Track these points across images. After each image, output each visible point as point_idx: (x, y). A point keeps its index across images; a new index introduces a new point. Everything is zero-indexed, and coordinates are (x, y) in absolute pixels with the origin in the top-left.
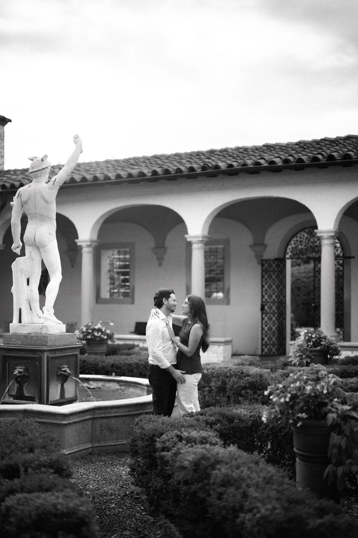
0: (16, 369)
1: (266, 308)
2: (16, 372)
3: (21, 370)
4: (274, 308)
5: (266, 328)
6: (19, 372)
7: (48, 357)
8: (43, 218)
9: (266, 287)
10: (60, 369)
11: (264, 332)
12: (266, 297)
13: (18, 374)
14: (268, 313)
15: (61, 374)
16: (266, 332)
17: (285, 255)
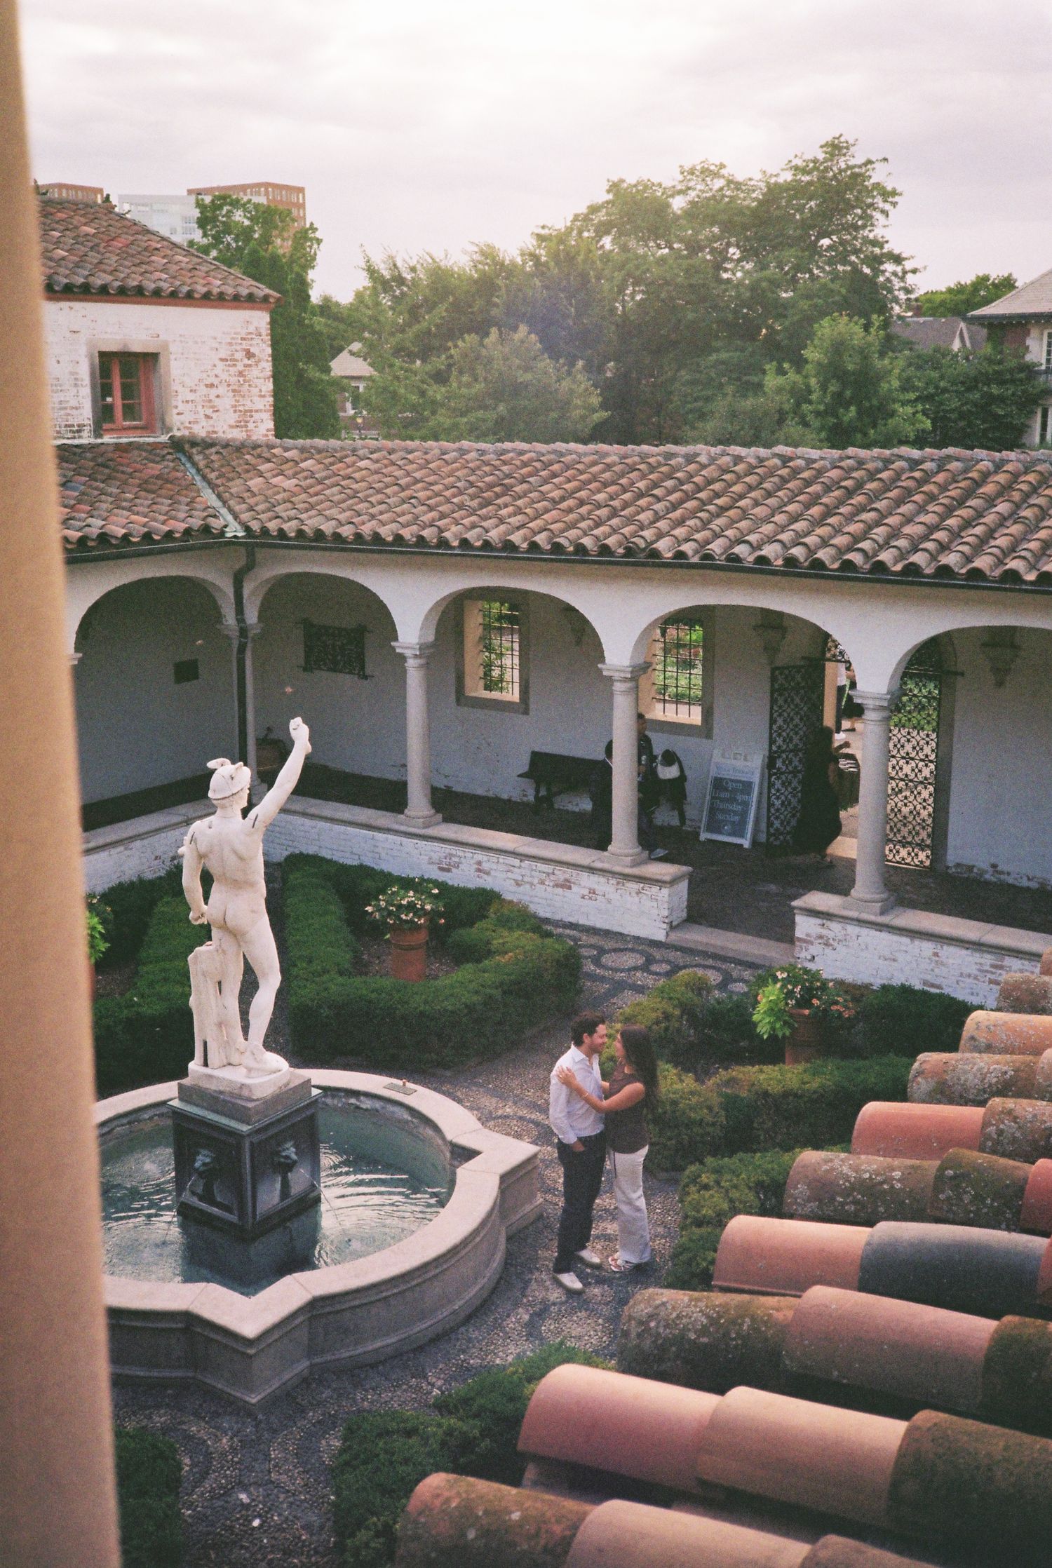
0: (198, 1153)
1: (779, 764)
2: (197, 1164)
3: (208, 1160)
4: (796, 762)
5: (778, 803)
6: (204, 1164)
7: (252, 1143)
9: (780, 722)
10: (278, 1153)
11: (773, 810)
12: (779, 741)
13: (202, 1169)
14: (782, 773)
15: (280, 1164)
16: (778, 810)
17: (824, 654)
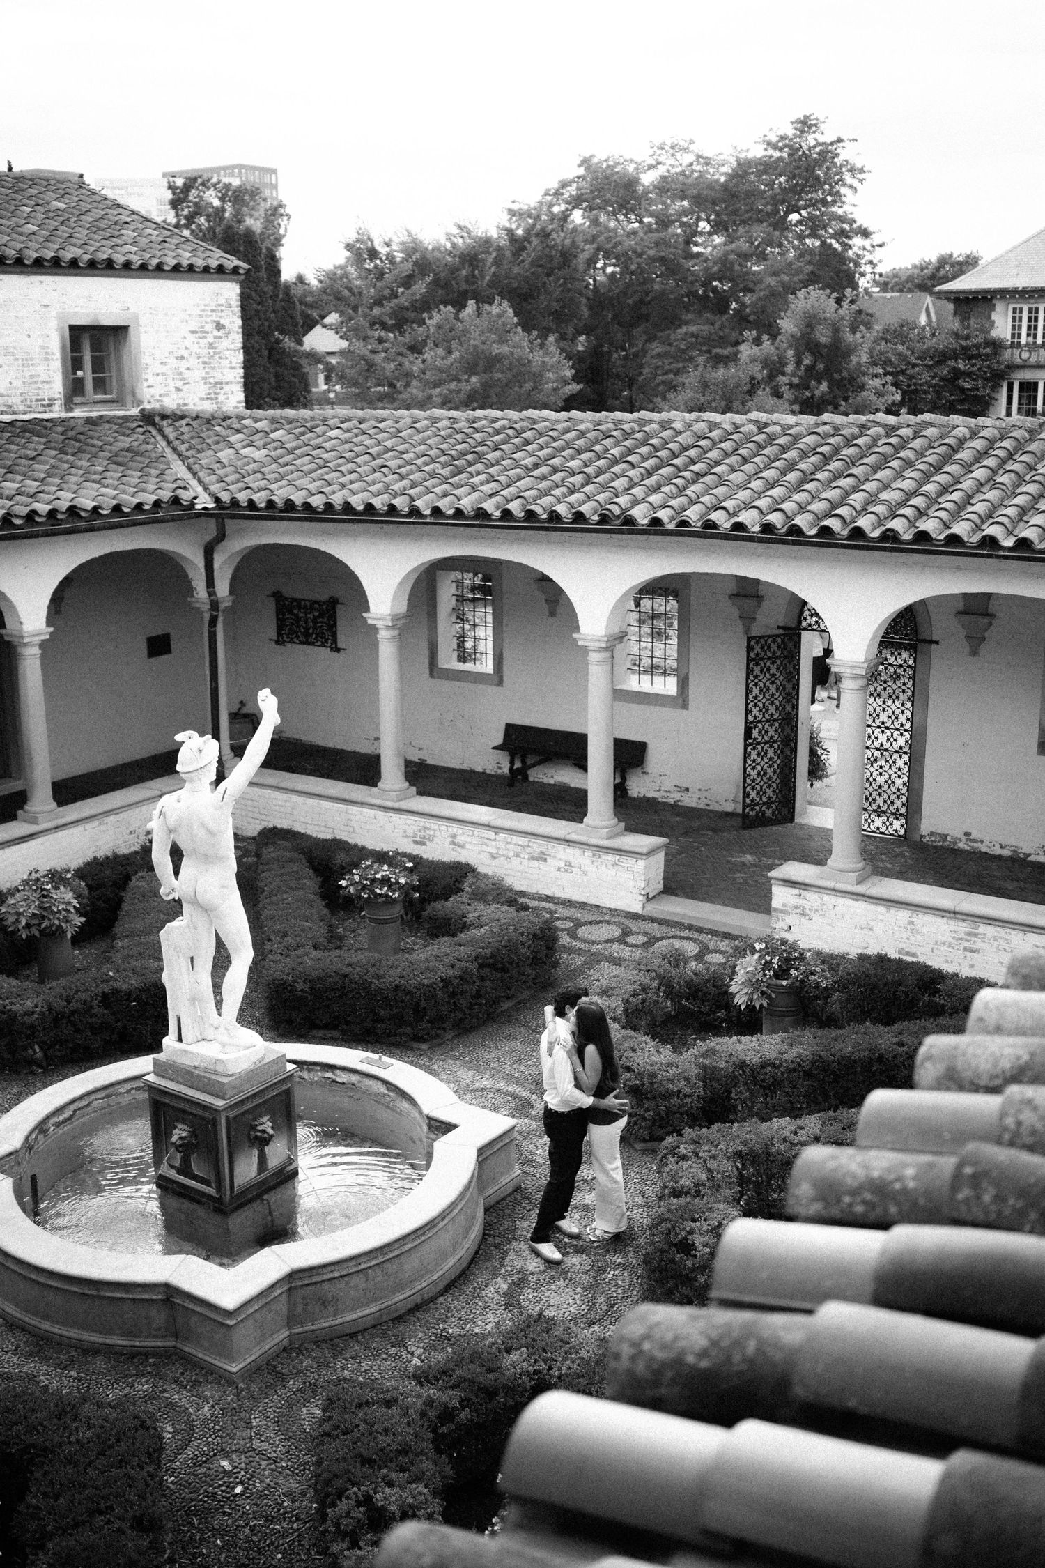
0: (175, 1127)
1: (755, 733)
2: (174, 1139)
3: (184, 1134)
4: (771, 732)
5: (754, 774)
6: (181, 1138)
7: (227, 1118)
8: (208, 859)
9: (756, 691)
10: (253, 1127)
11: (748, 781)
12: (755, 712)
14: (759, 744)
15: (256, 1137)
16: (754, 781)
17: (800, 622)
